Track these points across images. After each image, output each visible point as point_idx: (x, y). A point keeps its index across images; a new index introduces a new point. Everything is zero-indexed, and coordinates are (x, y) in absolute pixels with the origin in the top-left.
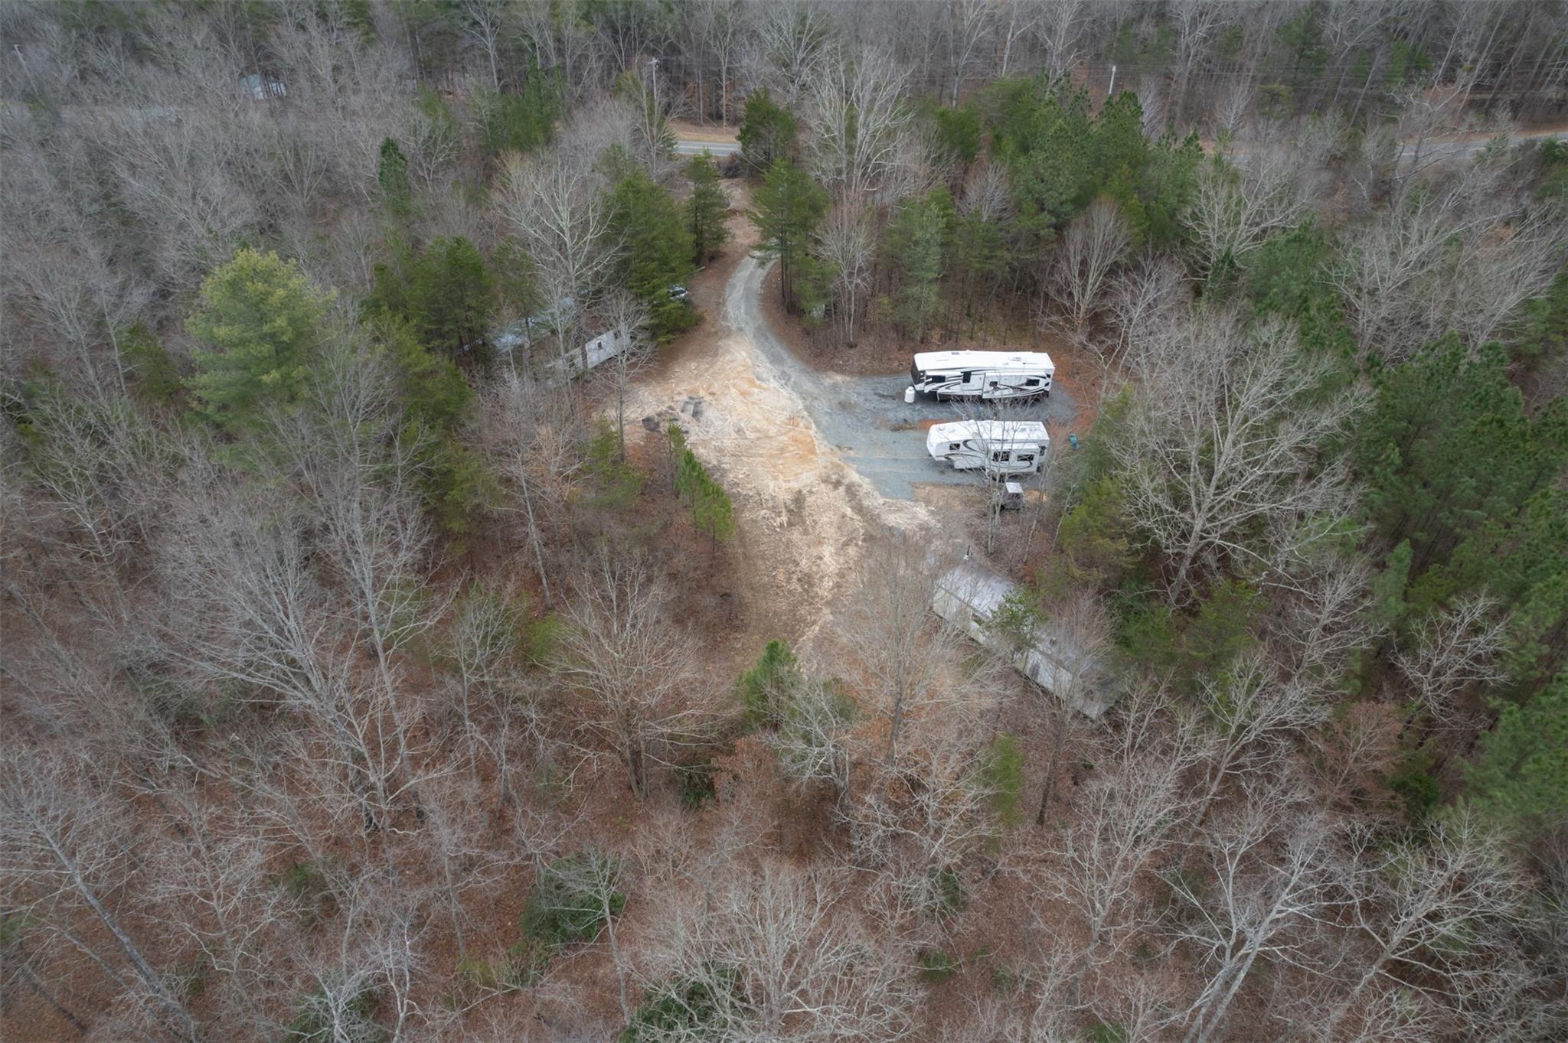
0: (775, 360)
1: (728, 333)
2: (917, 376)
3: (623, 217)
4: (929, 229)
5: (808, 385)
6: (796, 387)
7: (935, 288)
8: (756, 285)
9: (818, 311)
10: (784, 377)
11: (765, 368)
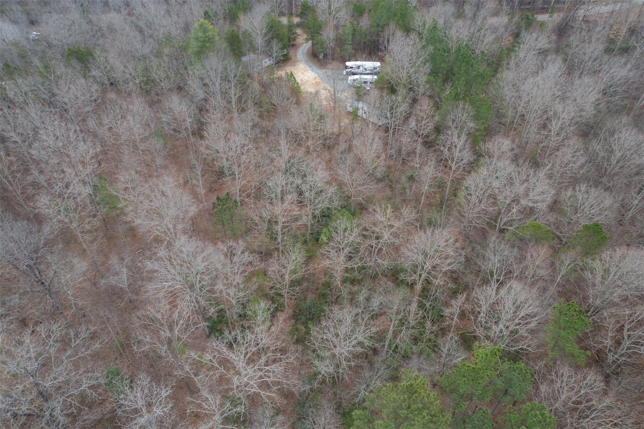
0: (310, 67)
1: (298, 61)
2: (346, 67)
3: (272, 27)
4: (348, 30)
5: (319, 72)
6: (316, 72)
7: (351, 46)
8: (305, 51)
9: (321, 56)
10: (313, 70)
11: (308, 68)
